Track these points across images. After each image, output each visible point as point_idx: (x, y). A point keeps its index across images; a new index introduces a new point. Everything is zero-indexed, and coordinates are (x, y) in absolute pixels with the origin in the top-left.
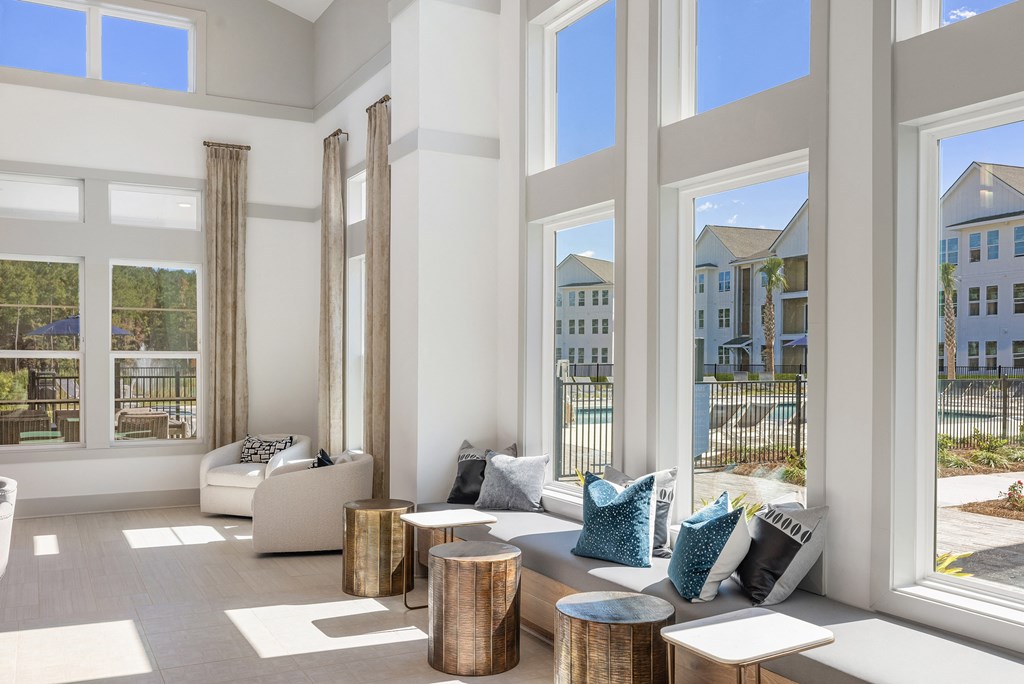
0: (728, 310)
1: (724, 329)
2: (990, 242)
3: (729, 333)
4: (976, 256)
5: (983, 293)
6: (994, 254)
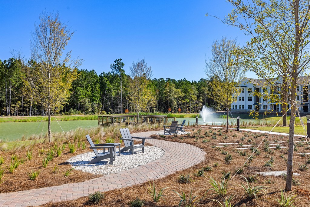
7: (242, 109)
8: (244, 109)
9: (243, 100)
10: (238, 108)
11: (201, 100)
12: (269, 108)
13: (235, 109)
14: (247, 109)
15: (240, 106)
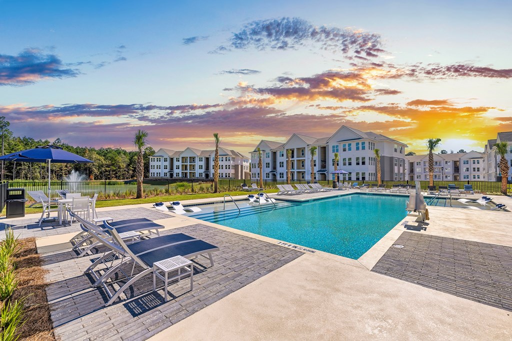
0: (269, 163)
1: (268, 168)
2: (349, 146)
3: (270, 169)
4: (344, 150)
5: (347, 160)
6: (350, 149)
7: (158, 176)
8: (161, 176)
9: (160, 168)
11: (131, 168)
12: (180, 176)
14: (163, 176)
15: (157, 173)
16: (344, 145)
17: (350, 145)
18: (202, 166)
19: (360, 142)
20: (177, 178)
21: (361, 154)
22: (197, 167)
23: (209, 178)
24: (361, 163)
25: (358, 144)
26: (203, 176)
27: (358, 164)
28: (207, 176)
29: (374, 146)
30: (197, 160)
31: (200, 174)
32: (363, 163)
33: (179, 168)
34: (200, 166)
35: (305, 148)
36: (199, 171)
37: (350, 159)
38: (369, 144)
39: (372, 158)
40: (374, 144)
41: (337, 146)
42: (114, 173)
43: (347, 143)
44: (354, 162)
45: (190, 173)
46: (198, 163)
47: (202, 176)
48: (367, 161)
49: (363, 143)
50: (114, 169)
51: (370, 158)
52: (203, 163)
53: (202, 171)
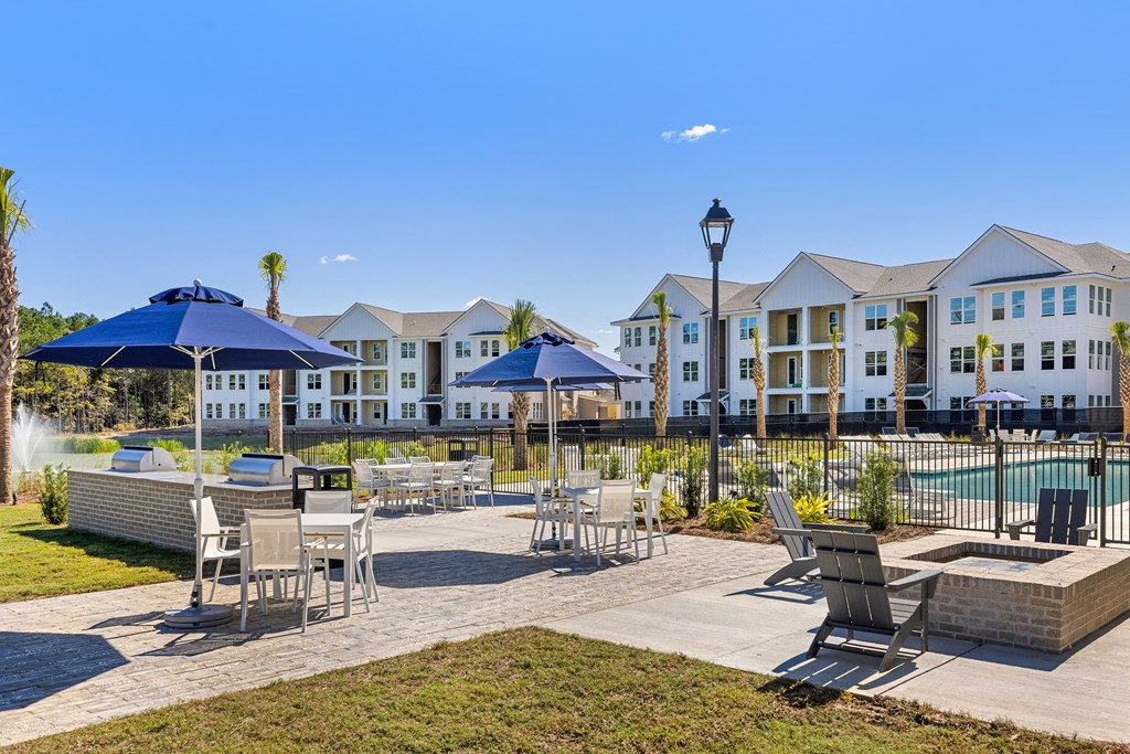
0: (695, 364)
1: (690, 383)
2: (1015, 302)
3: (701, 387)
4: (998, 315)
5: (1008, 351)
6: (1018, 313)
7: (237, 417)
8: (247, 417)
9: (243, 386)
10: (226, 415)
11: (106, 387)
12: (326, 414)
13: (214, 416)
14: (256, 416)
15: (232, 406)
16: (999, 297)
17: (1018, 296)
18: (412, 376)
19: (1058, 284)
20: (314, 423)
21: (1060, 329)
22: (394, 381)
23: (443, 423)
24: (1058, 362)
25: (1048, 294)
26: (419, 416)
27: (1048, 365)
28: (435, 414)
29: (1109, 299)
30: (394, 350)
31: (404, 406)
32: (1069, 363)
33: (318, 386)
34: (404, 375)
35: (842, 307)
36: (402, 396)
37: (1018, 348)
38: (1092, 295)
39: (1100, 344)
40: (1109, 291)
41: (970, 300)
42: (47, 406)
43: (1008, 290)
44: (1033, 358)
45: (365, 402)
46: (395, 366)
47: (413, 415)
48: (1081, 355)
49: (1069, 292)
50: (48, 390)
51: (1092, 343)
52: (417, 365)
53: (416, 395)
